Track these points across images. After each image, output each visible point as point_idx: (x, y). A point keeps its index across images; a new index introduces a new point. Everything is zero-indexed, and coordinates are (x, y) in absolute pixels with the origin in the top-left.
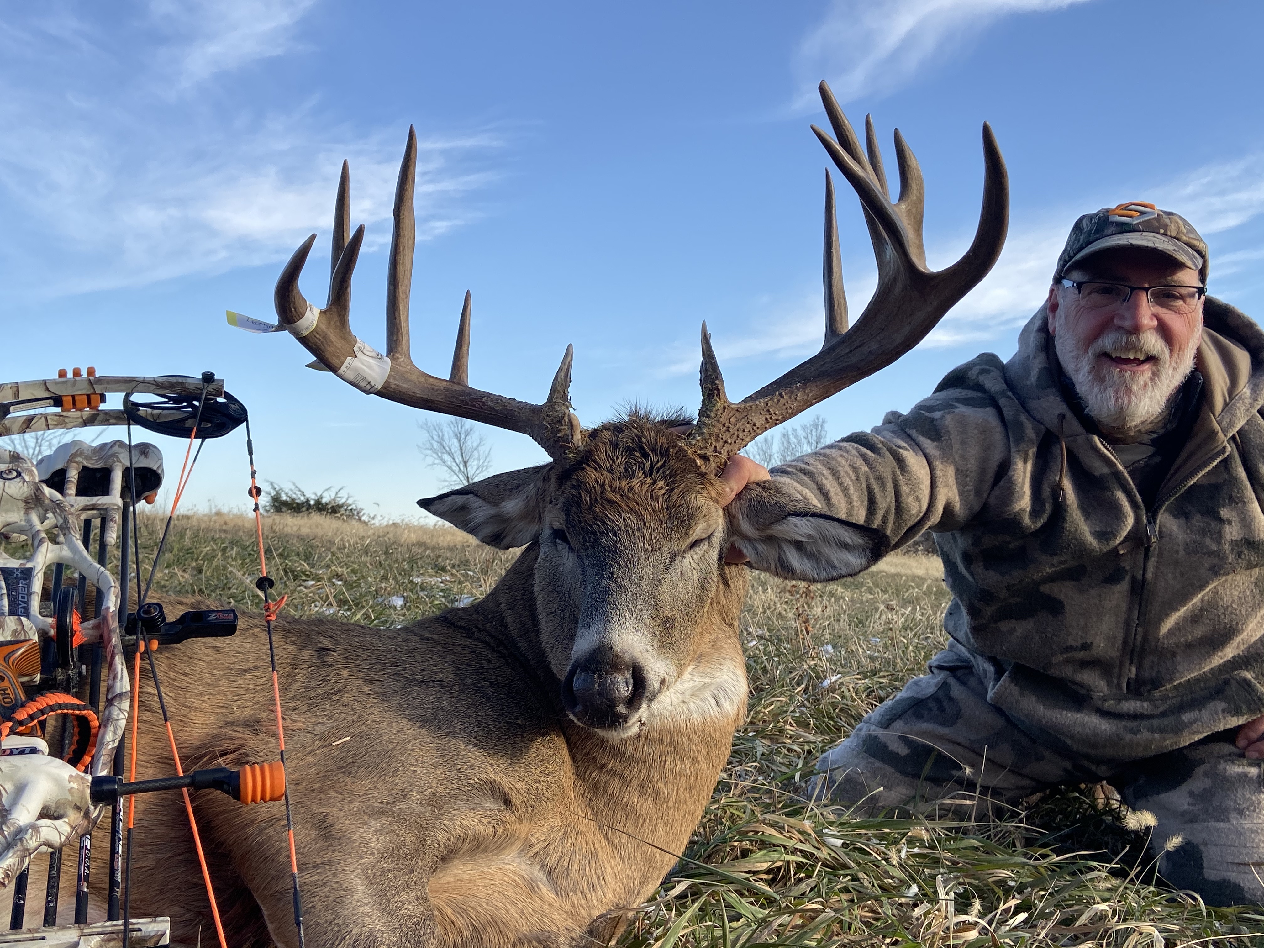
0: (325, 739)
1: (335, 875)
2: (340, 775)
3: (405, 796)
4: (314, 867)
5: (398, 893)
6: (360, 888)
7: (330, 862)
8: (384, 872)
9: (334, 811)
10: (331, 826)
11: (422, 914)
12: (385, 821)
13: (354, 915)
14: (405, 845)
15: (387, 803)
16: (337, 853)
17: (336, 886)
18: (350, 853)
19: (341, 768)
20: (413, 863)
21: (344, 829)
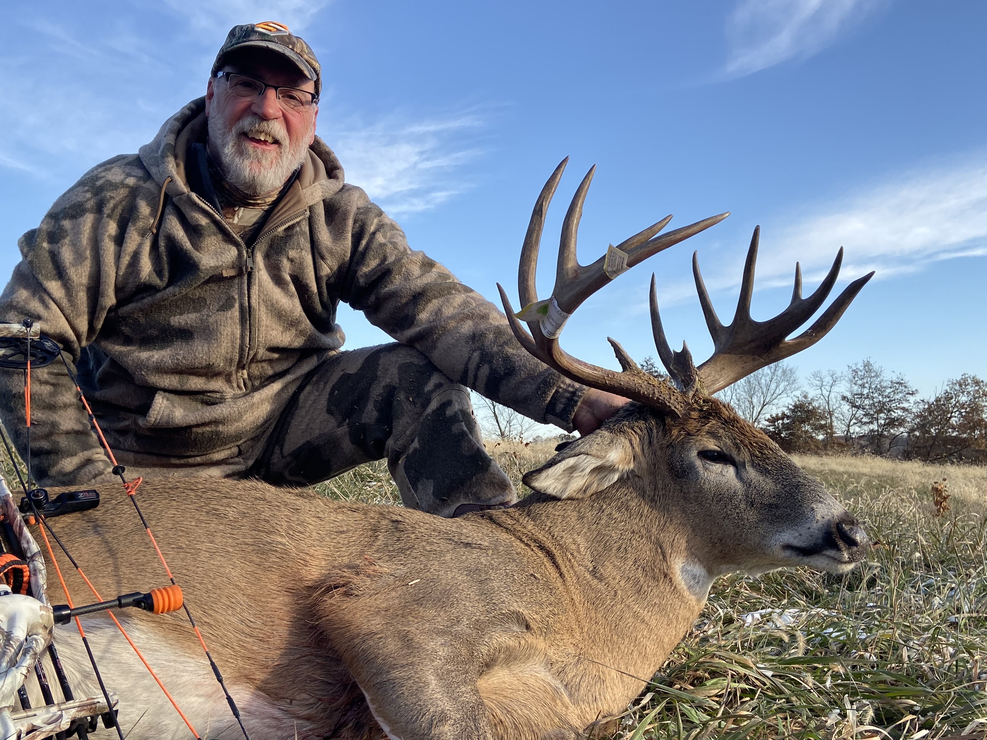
0: (403, 580)
1: (416, 673)
2: (416, 606)
3: (459, 621)
4: (401, 667)
5: (459, 686)
6: (433, 681)
7: (412, 664)
8: (449, 672)
9: (413, 629)
10: (411, 640)
11: (476, 700)
12: (447, 638)
13: (431, 699)
14: (461, 655)
15: (447, 627)
16: (416, 658)
17: (417, 680)
18: (425, 659)
19: (415, 601)
20: (467, 667)
21: (421, 641)
